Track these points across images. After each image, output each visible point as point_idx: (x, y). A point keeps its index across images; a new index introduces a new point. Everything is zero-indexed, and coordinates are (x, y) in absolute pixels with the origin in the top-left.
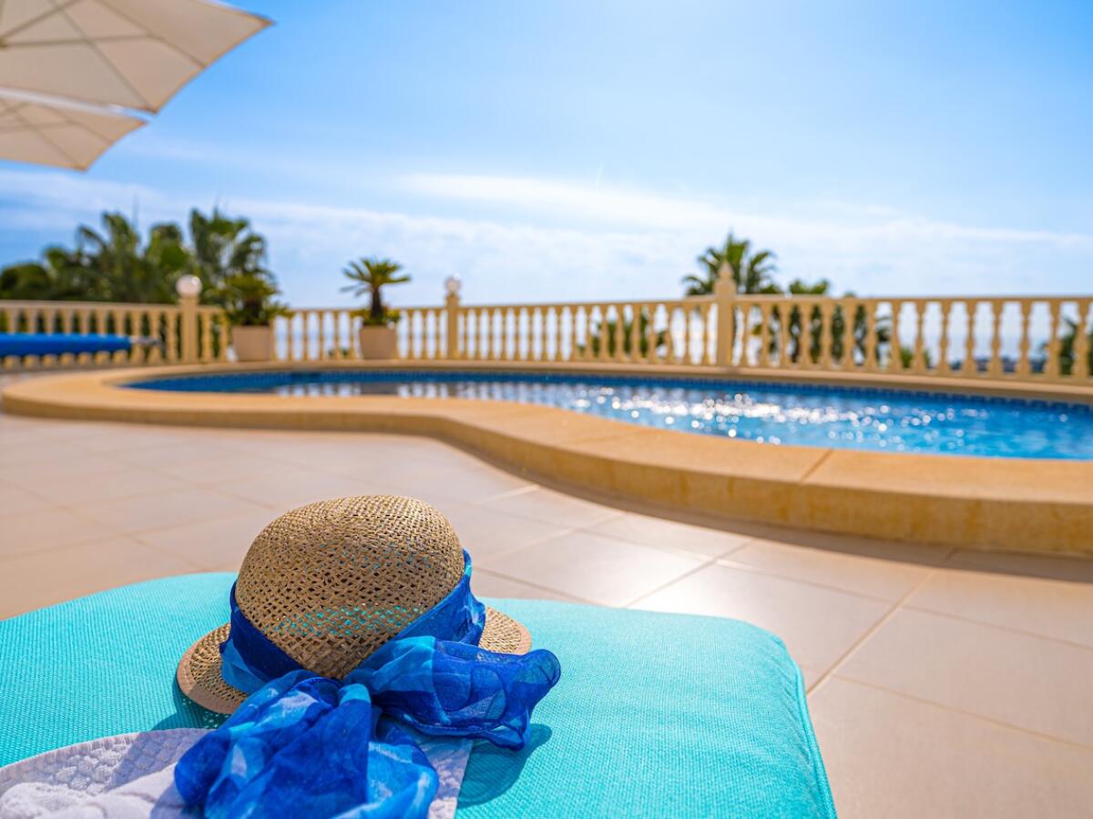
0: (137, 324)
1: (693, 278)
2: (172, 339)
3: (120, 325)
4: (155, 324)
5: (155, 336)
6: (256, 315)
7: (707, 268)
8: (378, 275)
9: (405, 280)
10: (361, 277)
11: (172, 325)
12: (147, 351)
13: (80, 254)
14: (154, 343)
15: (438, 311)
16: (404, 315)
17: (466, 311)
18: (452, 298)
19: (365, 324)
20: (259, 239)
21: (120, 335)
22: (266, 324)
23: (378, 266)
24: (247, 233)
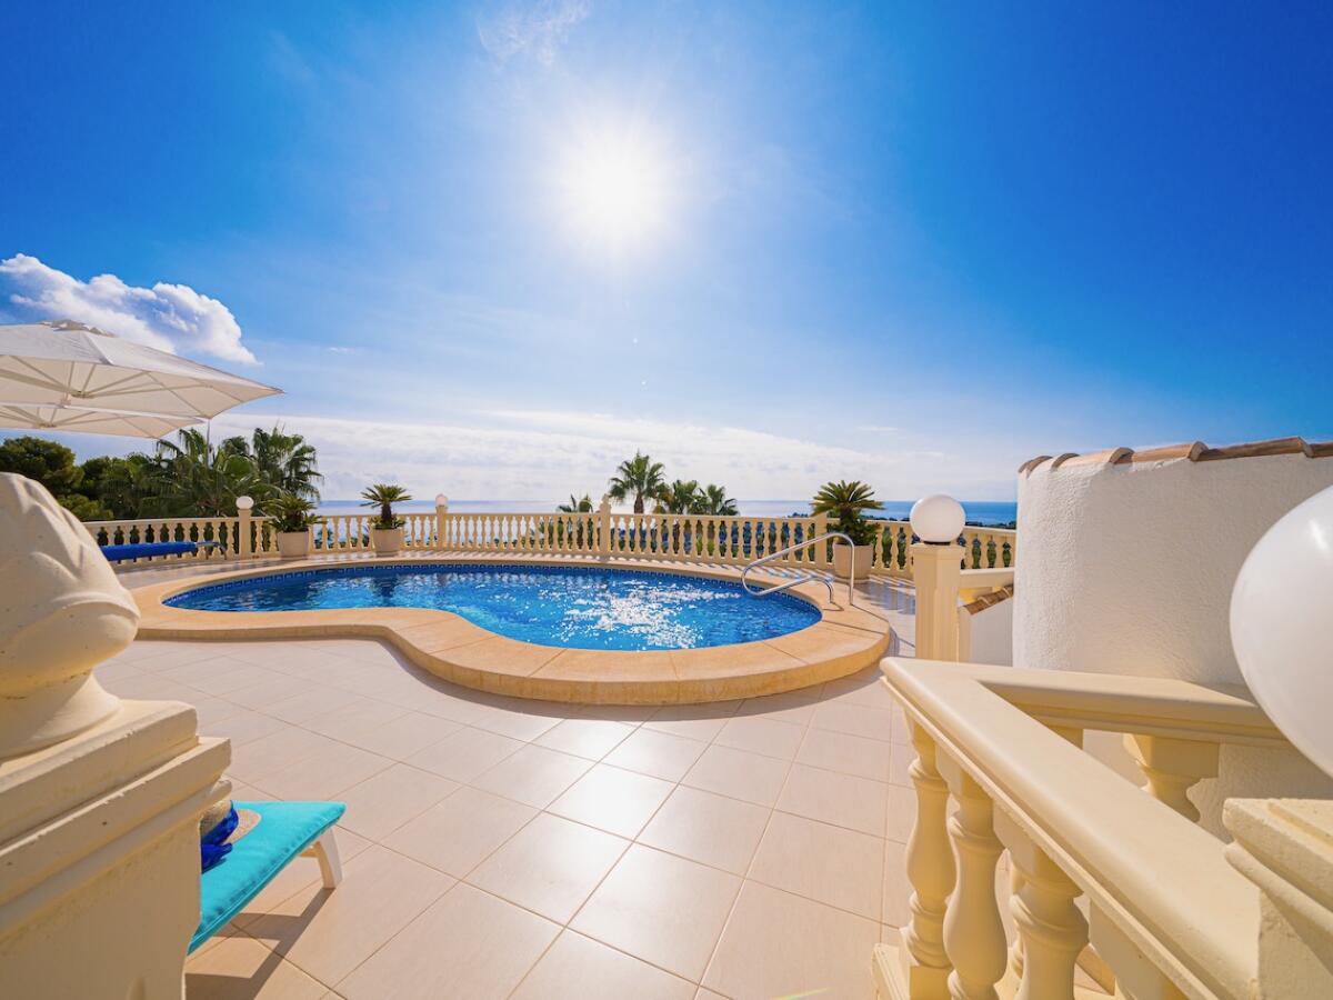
0: (201, 532)
1: (616, 480)
2: (230, 540)
3: (187, 533)
4: (216, 531)
5: (216, 538)
6: (296, 524)
7: (624, 474)
8: (387, 496)
9: (406, 498)
10: (375, 498)
11: (230, 531)
12: (210, 550)
13: (159, 459)
14: (216, 544)
15: (431, 517)
16: (408, 520)
17: (450, 517)
18: (440, 508)
19: (377, 528)
20: (311, 450)
21: (187, 540)
22: (305, 530)
23: (389, 488)
24: (301, 445)
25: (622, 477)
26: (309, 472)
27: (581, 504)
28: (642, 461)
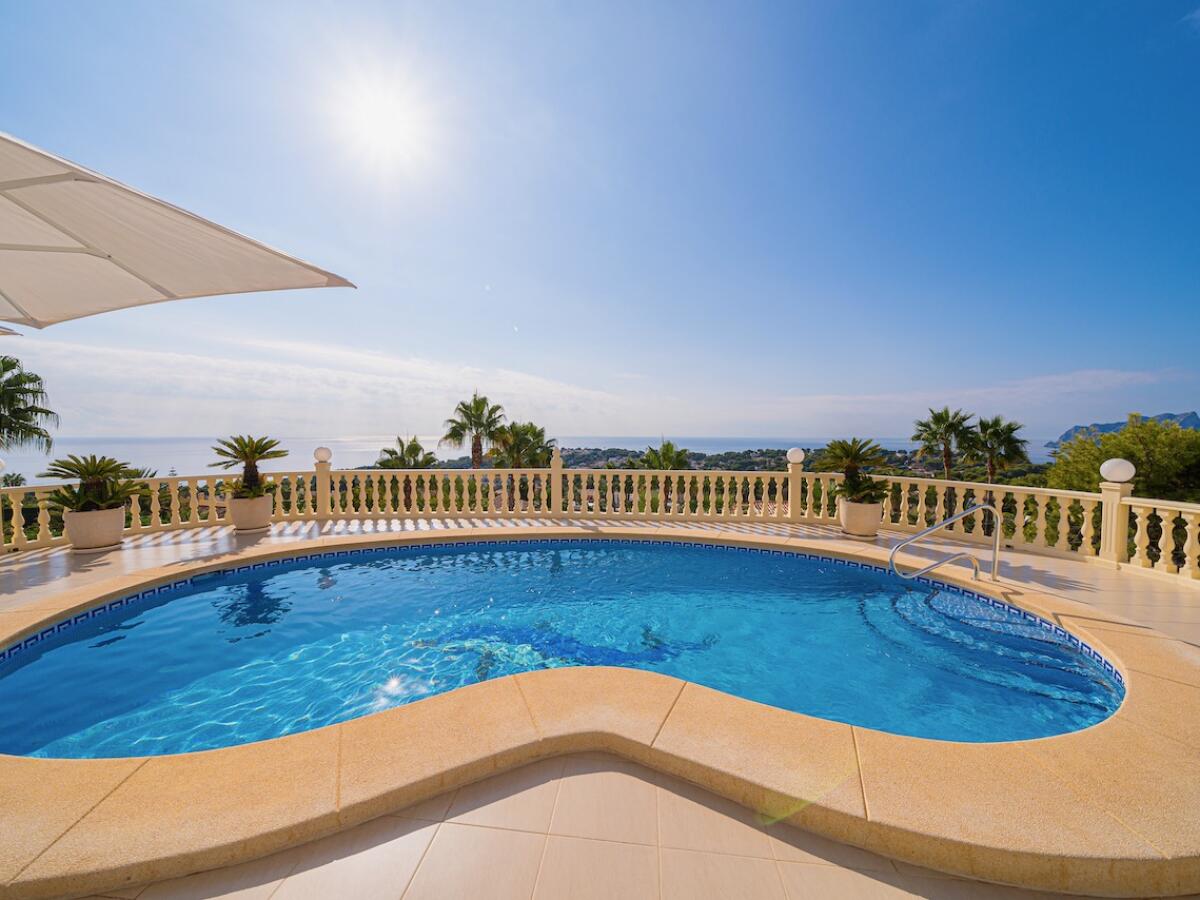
6: (102, 498)
7: (462, 415)
18: (321, 464)
19: (237, 496)
22: (116, 505)
24: (16, 371)
25: (459, 418)
26: (35, 410)
27: (409, 447)
28: (480, 403)
